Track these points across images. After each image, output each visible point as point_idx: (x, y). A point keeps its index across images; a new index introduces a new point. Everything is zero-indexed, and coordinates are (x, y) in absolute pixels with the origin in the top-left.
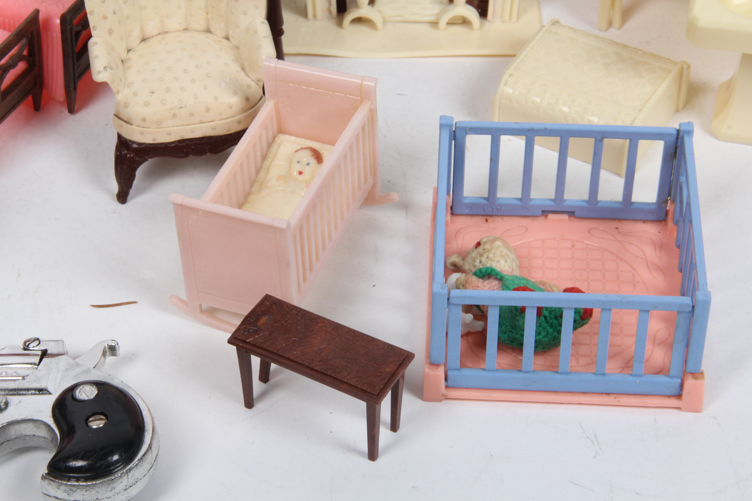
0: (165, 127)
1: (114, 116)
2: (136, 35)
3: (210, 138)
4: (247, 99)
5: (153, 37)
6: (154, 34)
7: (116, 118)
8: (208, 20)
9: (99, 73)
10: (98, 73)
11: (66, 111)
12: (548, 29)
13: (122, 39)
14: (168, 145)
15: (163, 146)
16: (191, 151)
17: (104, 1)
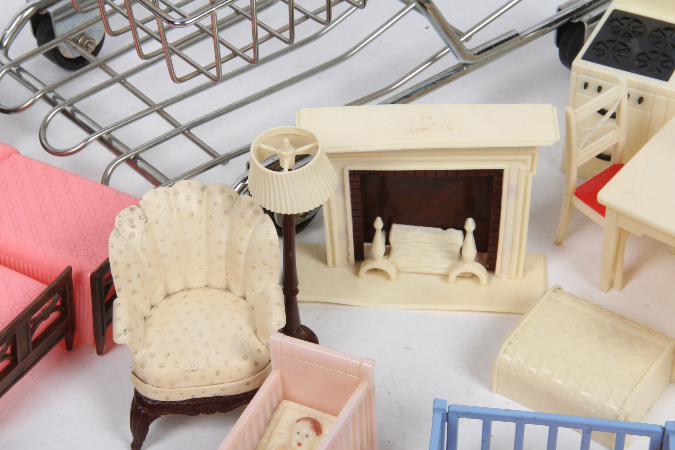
0: (178, 388)
1: (131, 373)
2: (160, 292)
3: (219, 398)
4: (256, 364)
5: (176, 293)
6: (177, 290)
7: (134, 376)
8: (227, 280)
9: (119, 335)
10: (118, 336)
11: (95, 352)
12: (549, 296)
13: (145, 298)
14: (180, 403)
15: (175, 404)
16: (201, 409)
17: (129, 266)
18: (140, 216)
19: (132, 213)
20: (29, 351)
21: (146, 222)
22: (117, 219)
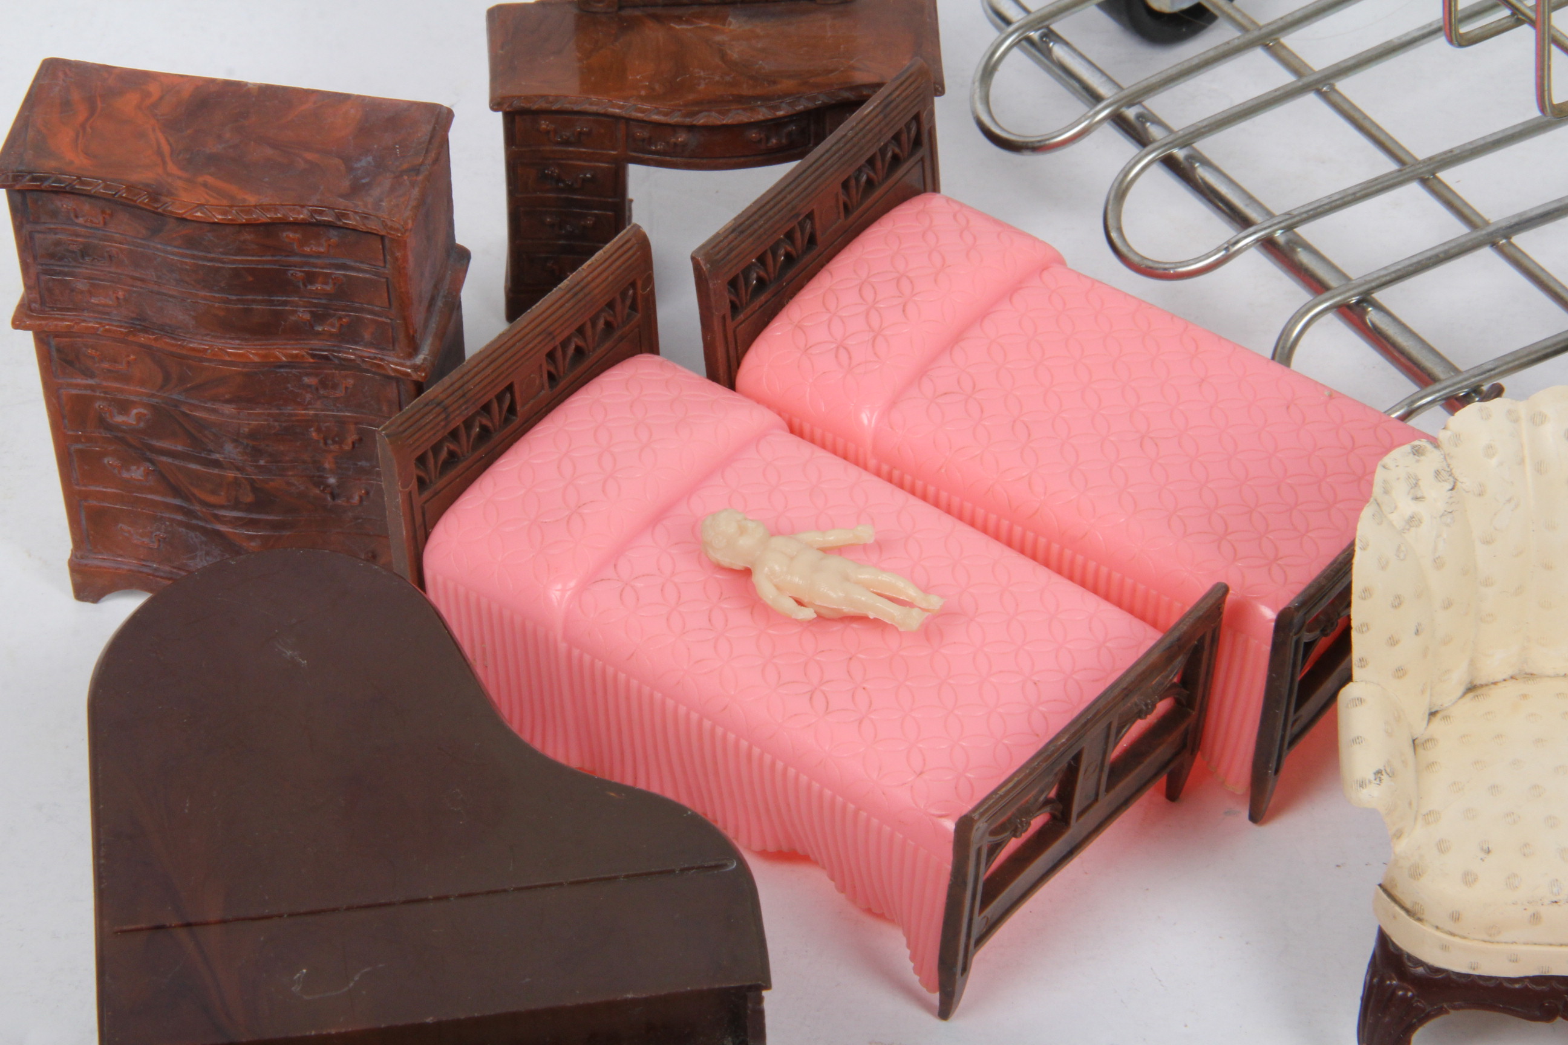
0: (1506, 943)
1: (1378, 888)
2: (1457, 679)
5: (1495, 683)
6: (1500, 677)
7: (1384, 896)
9: (1362, 784)
10: (1360, 786)
11: (1245, 813)
13: (1423, 692)
14: (1506, 984)
15: (1491, 984)
16: (1561, 1007)
17: (1398, 603)
18: (1437, 473)
19: (1418, 461)
20: (1097, 795)
21: (1452, 489)
22: (1380, 475)
